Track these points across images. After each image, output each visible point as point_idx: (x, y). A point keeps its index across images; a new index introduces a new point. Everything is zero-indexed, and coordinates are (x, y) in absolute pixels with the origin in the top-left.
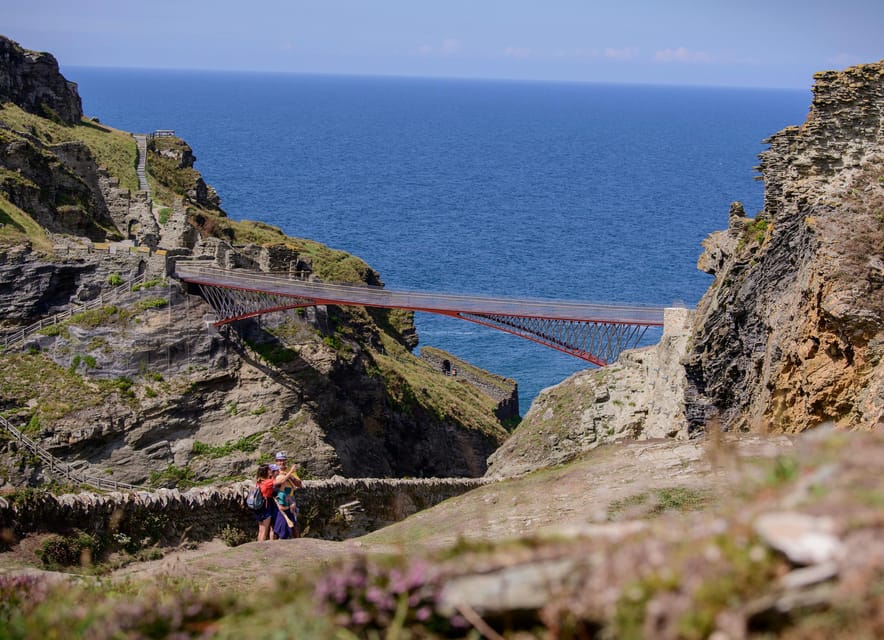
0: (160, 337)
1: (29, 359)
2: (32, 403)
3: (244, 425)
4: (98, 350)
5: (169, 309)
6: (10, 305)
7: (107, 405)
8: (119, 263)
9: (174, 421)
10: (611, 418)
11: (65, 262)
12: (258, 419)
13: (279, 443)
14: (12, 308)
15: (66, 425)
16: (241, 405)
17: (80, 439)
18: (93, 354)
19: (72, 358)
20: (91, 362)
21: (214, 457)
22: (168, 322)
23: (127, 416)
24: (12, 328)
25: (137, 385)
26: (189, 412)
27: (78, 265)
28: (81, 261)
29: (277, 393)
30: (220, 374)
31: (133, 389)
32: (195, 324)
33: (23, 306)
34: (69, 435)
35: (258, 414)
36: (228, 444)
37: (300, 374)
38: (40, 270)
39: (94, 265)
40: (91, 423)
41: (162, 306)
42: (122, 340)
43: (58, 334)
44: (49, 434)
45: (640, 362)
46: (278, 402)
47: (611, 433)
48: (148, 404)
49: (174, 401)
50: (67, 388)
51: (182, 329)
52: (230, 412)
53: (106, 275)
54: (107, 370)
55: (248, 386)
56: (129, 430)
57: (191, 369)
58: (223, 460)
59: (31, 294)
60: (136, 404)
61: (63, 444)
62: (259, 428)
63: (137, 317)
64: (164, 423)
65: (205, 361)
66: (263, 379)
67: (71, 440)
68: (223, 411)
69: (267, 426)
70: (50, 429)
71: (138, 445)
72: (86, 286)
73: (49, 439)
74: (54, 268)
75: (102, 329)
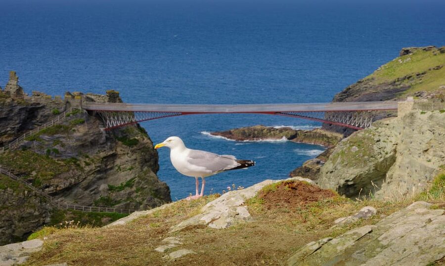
0: (85, 137)
1: (23, 153)
2: (34, 173)
3: (126, 175)
4: (58, 145)
5: (86, 123)
6: (8, 128)
7: (71, 171)
8: (56, 104)
9: (99, 176)
10: (385, 148)
11: (32, 105)
12: (131, 172)
13: (143, 182)
14: (9, 129)
15: (55, 181)
16: (122, 166)
17: (64, 187)
18: (56, 147)
19: (46, 150)
20: (56, 151)
21: (118, 191)
22: (87, 130)
23: (80, 175)
24: (9, 139)
25: (79, 160)
26: (103, 172)
27: (38, 106)
28: (39, 104)
29: (136, 159)
30: (111, 153)
31: (78, 162)
32: (97, 130)
33: (15, 128)
34: (57, 186)
35: (130, 169)
36: (122, 184)
37: (142, 150)
38: (21, 109)
39: (44, 106)
40: (67, 180)
41: (83, 123)
42: (68, 140)
43: (34, 140)
44: (47, 187)
45: (388, 125)
46: (137, 164)
47: (387, 153)
48: (87, 169)
49: (98, 167)
50: (49, 165)
51: (93, 133)
52: (118, 170)
53: (50, 110)
54: (64, 155)
55: (122, 157)
56: (82, 181)
57: (99, 151)
58: (122, 192)
59: (18, 122)
60: (82, 169)
61: (54, 191)
62: (133, 176)
63: (73, 129)
64: (95, 177)
65: (104, 147)
66: (128, 154)
67: (58, 188)
68: (115, 170)
69: (136, 175)
70: (48, 184)
71: (86, 188)
72: (42, 116)
73: (47, 189)
74: (27, 108)
75: (57, 136)
